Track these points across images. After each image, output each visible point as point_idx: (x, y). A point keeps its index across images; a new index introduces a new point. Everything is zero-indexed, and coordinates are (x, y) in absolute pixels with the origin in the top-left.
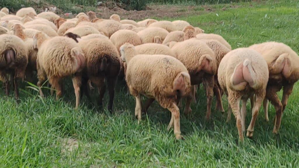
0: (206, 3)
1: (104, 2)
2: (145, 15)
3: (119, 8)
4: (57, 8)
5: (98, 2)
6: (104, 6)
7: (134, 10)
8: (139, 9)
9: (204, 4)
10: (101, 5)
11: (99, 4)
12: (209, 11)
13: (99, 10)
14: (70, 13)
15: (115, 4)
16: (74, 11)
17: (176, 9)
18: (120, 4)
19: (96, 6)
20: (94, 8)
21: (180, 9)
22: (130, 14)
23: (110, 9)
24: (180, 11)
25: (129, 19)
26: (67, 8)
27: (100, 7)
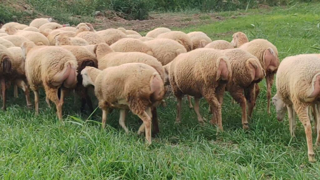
0: (212, 10)
1: (102, 11)
2: (151, 25)
3: (119, 18)
4: (52, 19)
5: (96, 11)
6: (103, 16)
7: (136, 20)
8: (140, 19)
9: (209, 12)
10: (99, 15)
11: (97, 13)
12: (217, 19)
13: (98, 20)
14: (67, 24)
15: (115, 14)
16: (71, 21)
17: (181, 18)
18: (120, 13)
19: (94, 16)
20: (92, 18)
21: (185, 18)
22: (133, 24)
23: (109, 19)
24: (186, 20)
25: (133, 30)
26: (63, 18)
27: (98, 17)
